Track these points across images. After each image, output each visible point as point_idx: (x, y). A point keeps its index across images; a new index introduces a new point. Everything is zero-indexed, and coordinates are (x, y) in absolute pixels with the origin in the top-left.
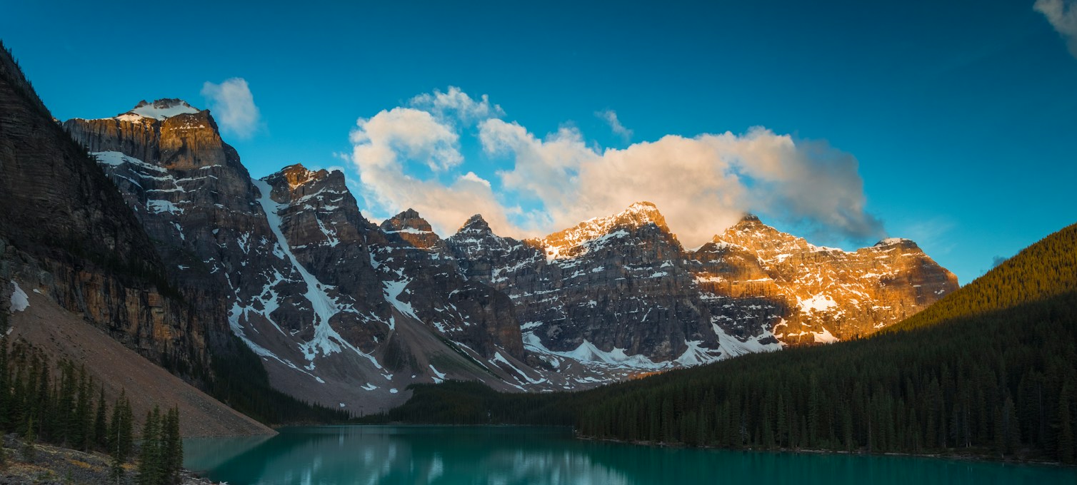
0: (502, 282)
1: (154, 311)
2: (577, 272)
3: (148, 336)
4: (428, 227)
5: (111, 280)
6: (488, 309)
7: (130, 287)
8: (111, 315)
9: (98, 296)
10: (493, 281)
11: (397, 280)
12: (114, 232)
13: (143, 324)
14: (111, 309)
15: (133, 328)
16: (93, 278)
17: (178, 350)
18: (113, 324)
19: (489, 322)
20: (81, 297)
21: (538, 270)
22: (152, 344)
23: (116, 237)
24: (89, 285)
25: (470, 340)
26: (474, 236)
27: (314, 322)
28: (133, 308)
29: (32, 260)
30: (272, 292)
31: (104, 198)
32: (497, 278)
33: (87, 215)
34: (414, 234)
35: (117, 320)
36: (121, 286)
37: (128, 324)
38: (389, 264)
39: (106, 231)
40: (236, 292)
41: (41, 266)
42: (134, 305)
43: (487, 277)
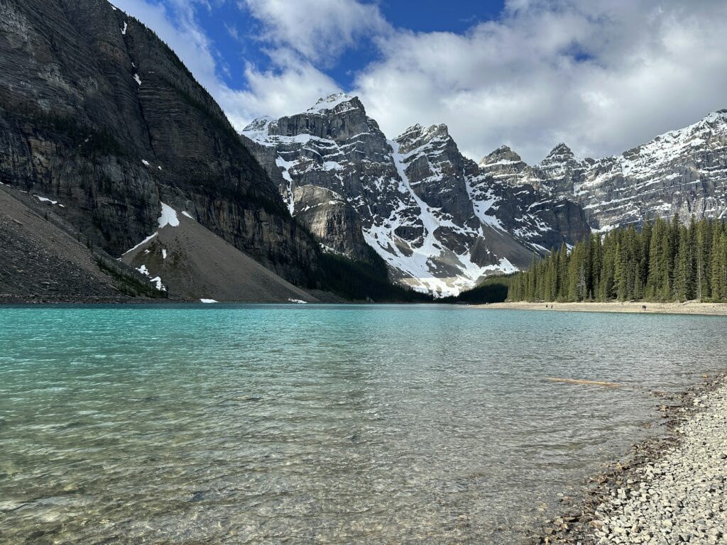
0: (582, 195)
1: (263, 224)
2: (652, 180)
3: (260, 240)
4: (519, 158)
5: (233, 205)
6: (560, 216)
7: (247, 209)
8: (234, 227)
9: (224, 215)
10: (575, 195)
11: (486, 199)
12: (238, 174)
13: (256, 232)
14: (233, 223)
15: (250, 235)
16: (221, 204)
17: (281, 249)
18: (236, 232)
19: (562, 226)
20: (214, 216)
21: (615, 183)
22: (261, 245)
23: (239, 178)
24: (219, 209)
25: (545, 242)
26: (558, 160)
27: (424, 234)
28: (249, 222)
29: (182, 193)
30: (397, 215)
31: (231, 153)
32: (578, 192)
33: (220, 164)
34: (507, 165)
35: (238, 230)
36: (240, 207)
37: (246, 232)
38: (481, 189)
39: (232, 174)
40: (374, 217)
41: (187, 197)
42: (250, 221)
43: (570, 192)
